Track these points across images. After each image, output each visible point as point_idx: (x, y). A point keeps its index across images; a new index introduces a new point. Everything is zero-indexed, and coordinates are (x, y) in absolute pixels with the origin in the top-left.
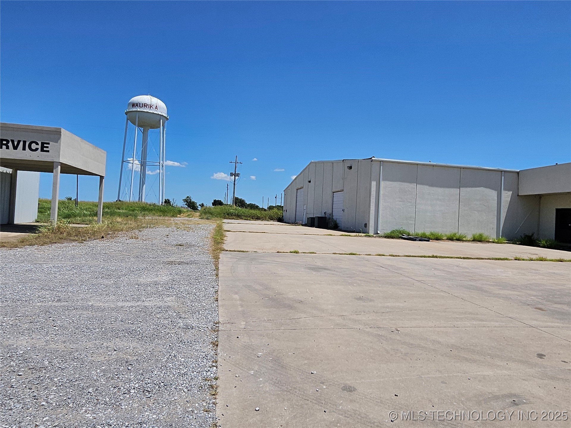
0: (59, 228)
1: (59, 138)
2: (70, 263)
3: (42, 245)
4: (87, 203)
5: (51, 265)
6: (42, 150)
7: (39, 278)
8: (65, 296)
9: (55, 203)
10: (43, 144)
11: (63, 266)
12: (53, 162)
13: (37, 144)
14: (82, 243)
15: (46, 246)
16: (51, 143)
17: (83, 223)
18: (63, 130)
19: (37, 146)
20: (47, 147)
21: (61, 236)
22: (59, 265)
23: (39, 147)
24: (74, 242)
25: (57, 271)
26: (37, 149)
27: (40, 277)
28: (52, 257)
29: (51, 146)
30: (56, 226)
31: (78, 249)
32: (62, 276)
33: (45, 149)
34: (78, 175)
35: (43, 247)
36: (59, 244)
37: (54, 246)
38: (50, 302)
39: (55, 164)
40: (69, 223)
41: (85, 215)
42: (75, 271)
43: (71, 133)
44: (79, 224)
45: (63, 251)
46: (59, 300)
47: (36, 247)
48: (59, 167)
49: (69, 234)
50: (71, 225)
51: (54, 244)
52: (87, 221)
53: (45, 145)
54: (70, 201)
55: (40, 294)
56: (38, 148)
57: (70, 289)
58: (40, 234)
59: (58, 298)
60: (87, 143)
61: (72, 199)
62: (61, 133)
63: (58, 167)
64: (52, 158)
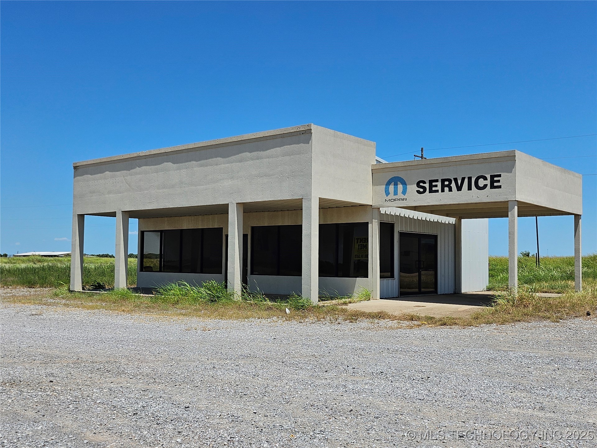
0: (521, 299)
1: (513, 165)
2: (546, 353)
3: (503, 323)
4: (553, 260)
5: (520, 354)
6: (492, 187)
7: (507, 371)
8: (549, 404)
9: (514, 262)
10: (492, 177)
11: (536, 356)
12: (508, 201)
13: (485, 179)
14: (558, 322)
15: (508, 326)
16: (502, 174)
17: (553, 291)
18: (518, 153)
19: (486, 182)
20: (499, 181)
21: (525, 311)
22: (532, 355)
23: (488, 182)
24: (545, 320)
25: (529, 363)
26: (485, 186)
27: (509, 371)
28: (519, 342)
29: (504, 180)
30: (517, 296)
31: (553, 331)
32: (539, 372)
33: (496, 184)
34: (537, 217)
35: (504, 327)
36: (524, 323)
37: (518, 325)
38: (529, 409)
39: (510, 204)
40: (536, 291)
41: (553, 279)
42: (556, 366)
43: (528, 156)
44: (546, 292)
45: (532, 333)
46: (542, 409)
47: (494, 326)
48: (516, 207)
49: (537, 308)
50: (537, 294)
51: (518, 323)
52: (559, 287)
53: (496, 179)
54: (527, 258)
55: (514, 395)
56: (487, 185)
57: (555, 393)
58: (498, 308)
59: (540, 405)
60: (552, 166)
61: (530, 255)
62: (515, 158)
63: (514, 208)
64: (506, 197)
